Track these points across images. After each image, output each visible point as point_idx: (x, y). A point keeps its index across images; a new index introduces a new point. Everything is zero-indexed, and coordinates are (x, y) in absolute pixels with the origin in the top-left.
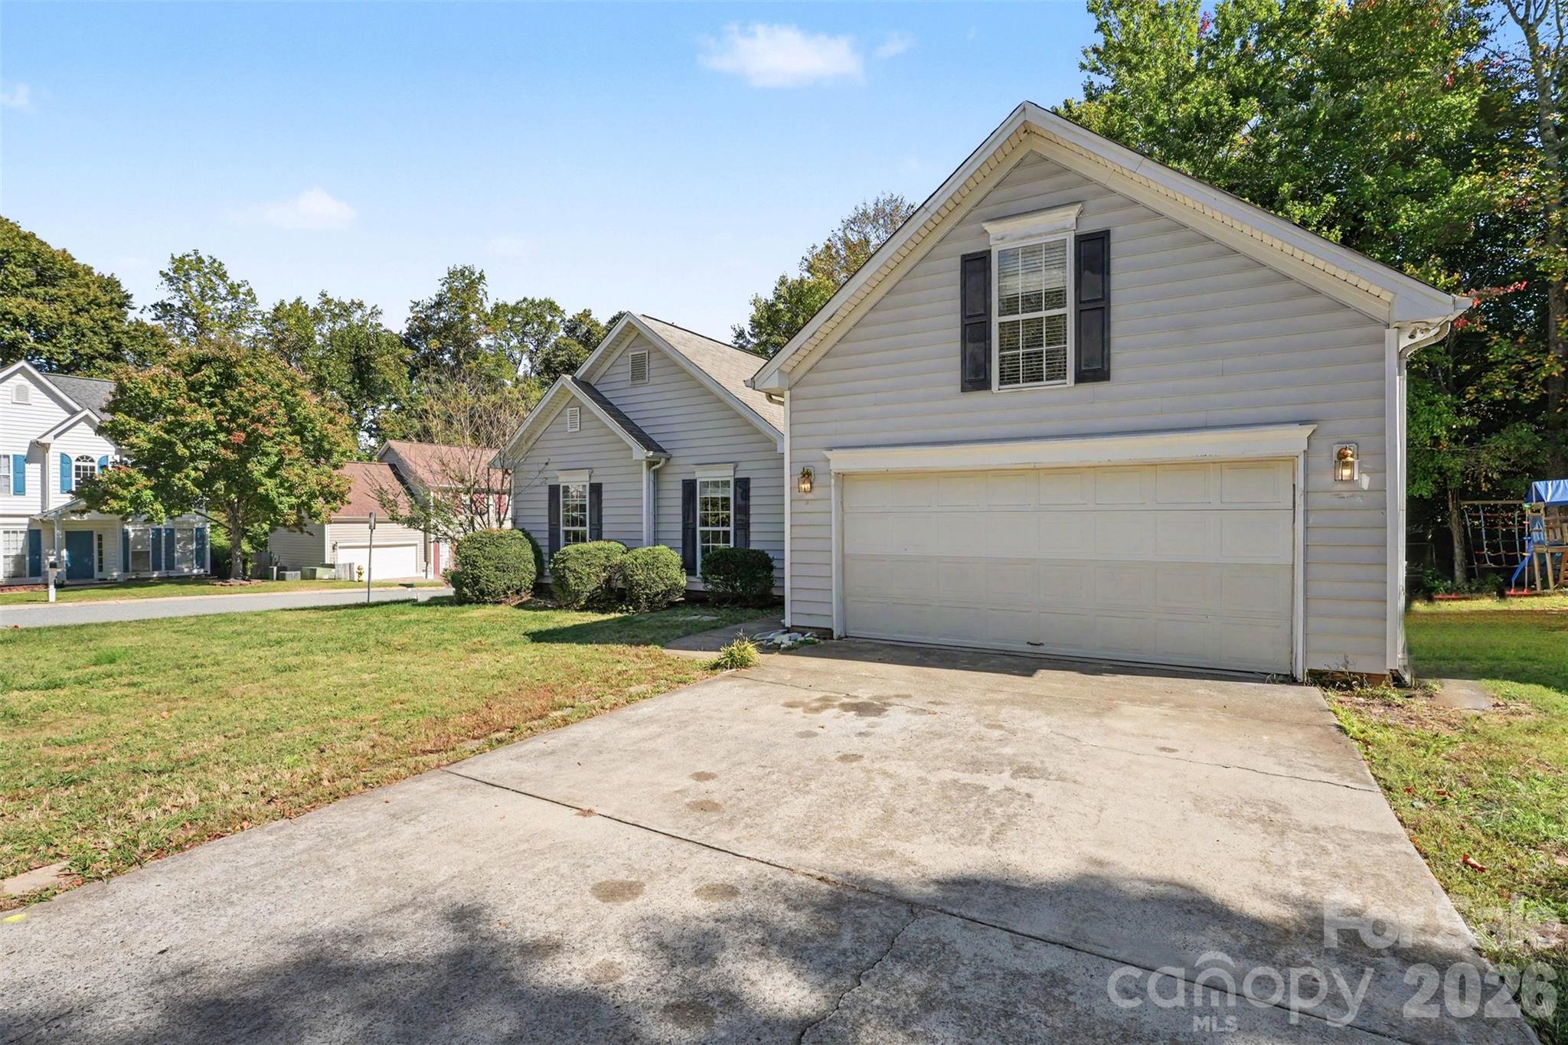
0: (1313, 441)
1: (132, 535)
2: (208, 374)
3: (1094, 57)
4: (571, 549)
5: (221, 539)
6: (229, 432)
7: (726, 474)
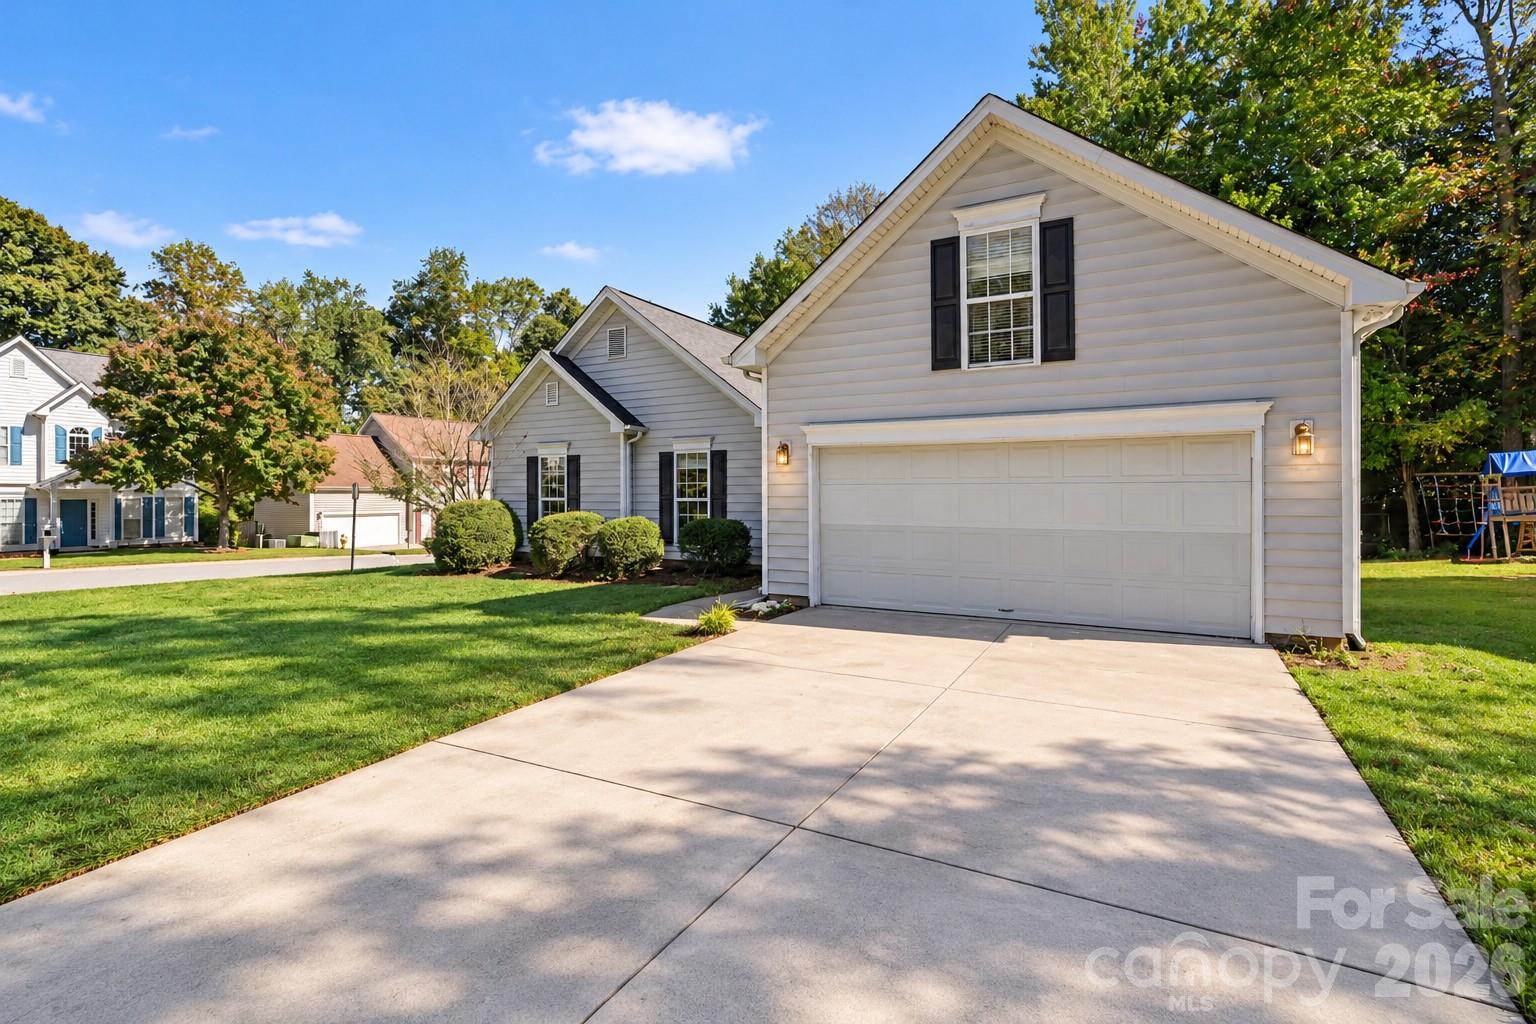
0: (1270, 417)
1: (123, 505)
2: (198, 349)
3: (1041, 55)
4: (549, 518)
5: (210, 508)
6: (218, 406)
7: (705, 447)
